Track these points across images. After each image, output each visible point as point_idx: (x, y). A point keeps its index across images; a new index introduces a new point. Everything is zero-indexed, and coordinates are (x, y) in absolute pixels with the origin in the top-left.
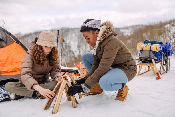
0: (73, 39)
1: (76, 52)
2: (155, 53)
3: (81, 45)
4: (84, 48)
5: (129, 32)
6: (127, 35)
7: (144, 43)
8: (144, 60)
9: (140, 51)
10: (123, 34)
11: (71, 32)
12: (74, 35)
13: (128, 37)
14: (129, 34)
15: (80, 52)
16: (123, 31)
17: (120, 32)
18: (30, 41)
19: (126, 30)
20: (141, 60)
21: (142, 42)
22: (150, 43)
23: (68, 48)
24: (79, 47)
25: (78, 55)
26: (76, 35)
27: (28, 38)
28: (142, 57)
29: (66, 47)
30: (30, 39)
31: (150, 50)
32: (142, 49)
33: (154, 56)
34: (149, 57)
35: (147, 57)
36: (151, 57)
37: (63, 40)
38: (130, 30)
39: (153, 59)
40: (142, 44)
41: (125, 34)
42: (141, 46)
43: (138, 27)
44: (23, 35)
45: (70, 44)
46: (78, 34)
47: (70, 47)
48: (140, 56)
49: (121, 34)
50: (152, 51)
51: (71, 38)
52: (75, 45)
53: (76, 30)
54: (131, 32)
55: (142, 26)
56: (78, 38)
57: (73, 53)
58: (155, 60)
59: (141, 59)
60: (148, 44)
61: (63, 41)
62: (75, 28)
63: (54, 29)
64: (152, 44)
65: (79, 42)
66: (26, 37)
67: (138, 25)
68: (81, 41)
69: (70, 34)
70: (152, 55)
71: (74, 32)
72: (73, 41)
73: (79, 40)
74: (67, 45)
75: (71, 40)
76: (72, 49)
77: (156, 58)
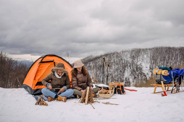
1: (148, 74)
3: (154, 67)
8: (158, 82)
11: (143, 53)
12: (145, 56)
15: (152, 75)
18: (101, 63)
24: (151, 69)
26: (148, 56)
27: (98, 60)
28: (157, 79)
29: (137, 69)
30: (100, 61)
31: (161, 74)
32: (156, 73)
35: (160, 79)
40: (157, 69)
44: (94, 58)
45: (141, 65)
47: (141, 69)
53: (148, 50)
56: (151, 59)
57: (145, 76)
60: (161, 70)
62: (147, 49)
63: (124, 51)
65: (151, 64)
66: (97, 59)
68: (153, 63)
69: (141, 55)
70: (162, 78)
71: (146, 52)
72: (144, 62)
73: (151, 62)
74: (138, 67)
75: (142, 61)
76: (143, 71)
77: (166, 81)
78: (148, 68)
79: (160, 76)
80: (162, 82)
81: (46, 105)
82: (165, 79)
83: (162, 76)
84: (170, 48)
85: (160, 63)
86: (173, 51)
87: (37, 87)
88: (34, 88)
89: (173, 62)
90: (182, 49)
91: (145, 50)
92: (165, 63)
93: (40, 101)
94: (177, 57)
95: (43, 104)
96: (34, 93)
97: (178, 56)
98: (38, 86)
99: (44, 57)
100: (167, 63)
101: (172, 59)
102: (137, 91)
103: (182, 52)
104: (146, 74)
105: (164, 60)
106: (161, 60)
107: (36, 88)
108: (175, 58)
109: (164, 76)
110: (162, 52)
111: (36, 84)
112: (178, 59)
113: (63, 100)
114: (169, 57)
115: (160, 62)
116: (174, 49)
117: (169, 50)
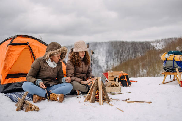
0: (101, 54)
1: (104, 66)
2: (179, 63)
3: (109, 60)
4: (112, 62)
5: (161, 46)
6: (159, 49)
7: (168, 54)
8: (168, 69)
9: (165, 61)
10: (154, 48)
11: (99, 46)
12: (101, 49)
13: (159, 51)
14: (161, 48)
15: (107, 67)
16: (155, 45)
17: (151, 46)
19: (158, 44)
20: (165, 70)
21: (166, 53)
22: (174, 54)
23: (95, 62)
24: (107, 61)
25: (106, 70)
26: (103, 50)
28: (166, 66)
31: (174, 60)
32: (166, 59)
33: (178, 66)
34: (173, 66)
35: (171, 67)
36: (175, 66)
37: (93, 52)
38: (162, 43)
39: (176, 68)
40: (166, 54)
41: (157, 48)
42: (165, 56)
43: (171, 41)
45: (98, 58)
46: (106, 48)
48: (164, 66)
49: (152, 48)
50: (176, 61)
51: (99, 53)
52: (103, 60)
53: (104, 44)
54: (162, 46)
55: (176, 39)
56: (106, 52)
58: (179, 69)
59: (166, 68)
60: (172, 55)
61: (93, 54)
62: (102, 43)
64: (175, 54)
65: (107, 56)
67: (171, 39)
68: (109, 56)
69: (98, 49)
70: (175, 64)
71: (102, 46)
72: (100, 55)
73: (107, 55)
74: (95, 59)
75: (99, 54)
76: (99, 64)
77: (180, 68)
78: (104, 61)
79: (172, 62)
80: (177, 70)
81: (37, 109)
82: (179, 65)
83: (175, 62)
84: (123, 42)
85: (115, 57)
86: (126, 45)
87: (9, 81)
88: (4, 82)
89: (126, 56)
90: (133, 43)
91: (101, 44)
92: (119, 56)
93: (24, 103)
94: (130, 51)
95: (31, 108)
96: (4, 89)
97: (130, 49)
98: (9, 79)
99: (14, 38)
100: (121, 56)
101: (125, 53)
102: (137, 82)
103: (134, 46)
104: (102, 66)
105: (118, 53)
106: (115, 54)
107: (7, 81)
108: (127, 51)
109: (177, 62)
110: (116, 45)
111: (6, 76)
112: (131, 53)
113: (58, 98)
114: (122, 51)
115: (114, 55)
116: (127, 43)
117: (123, 44)
